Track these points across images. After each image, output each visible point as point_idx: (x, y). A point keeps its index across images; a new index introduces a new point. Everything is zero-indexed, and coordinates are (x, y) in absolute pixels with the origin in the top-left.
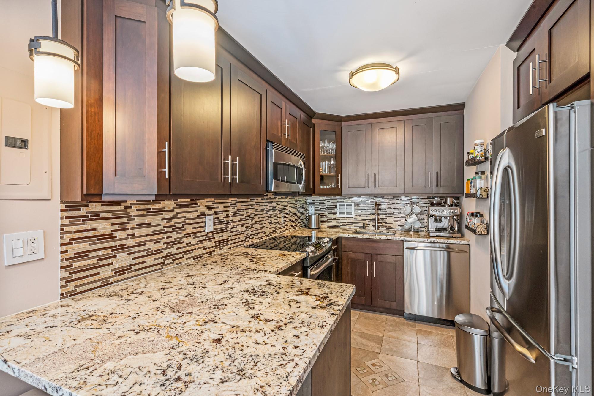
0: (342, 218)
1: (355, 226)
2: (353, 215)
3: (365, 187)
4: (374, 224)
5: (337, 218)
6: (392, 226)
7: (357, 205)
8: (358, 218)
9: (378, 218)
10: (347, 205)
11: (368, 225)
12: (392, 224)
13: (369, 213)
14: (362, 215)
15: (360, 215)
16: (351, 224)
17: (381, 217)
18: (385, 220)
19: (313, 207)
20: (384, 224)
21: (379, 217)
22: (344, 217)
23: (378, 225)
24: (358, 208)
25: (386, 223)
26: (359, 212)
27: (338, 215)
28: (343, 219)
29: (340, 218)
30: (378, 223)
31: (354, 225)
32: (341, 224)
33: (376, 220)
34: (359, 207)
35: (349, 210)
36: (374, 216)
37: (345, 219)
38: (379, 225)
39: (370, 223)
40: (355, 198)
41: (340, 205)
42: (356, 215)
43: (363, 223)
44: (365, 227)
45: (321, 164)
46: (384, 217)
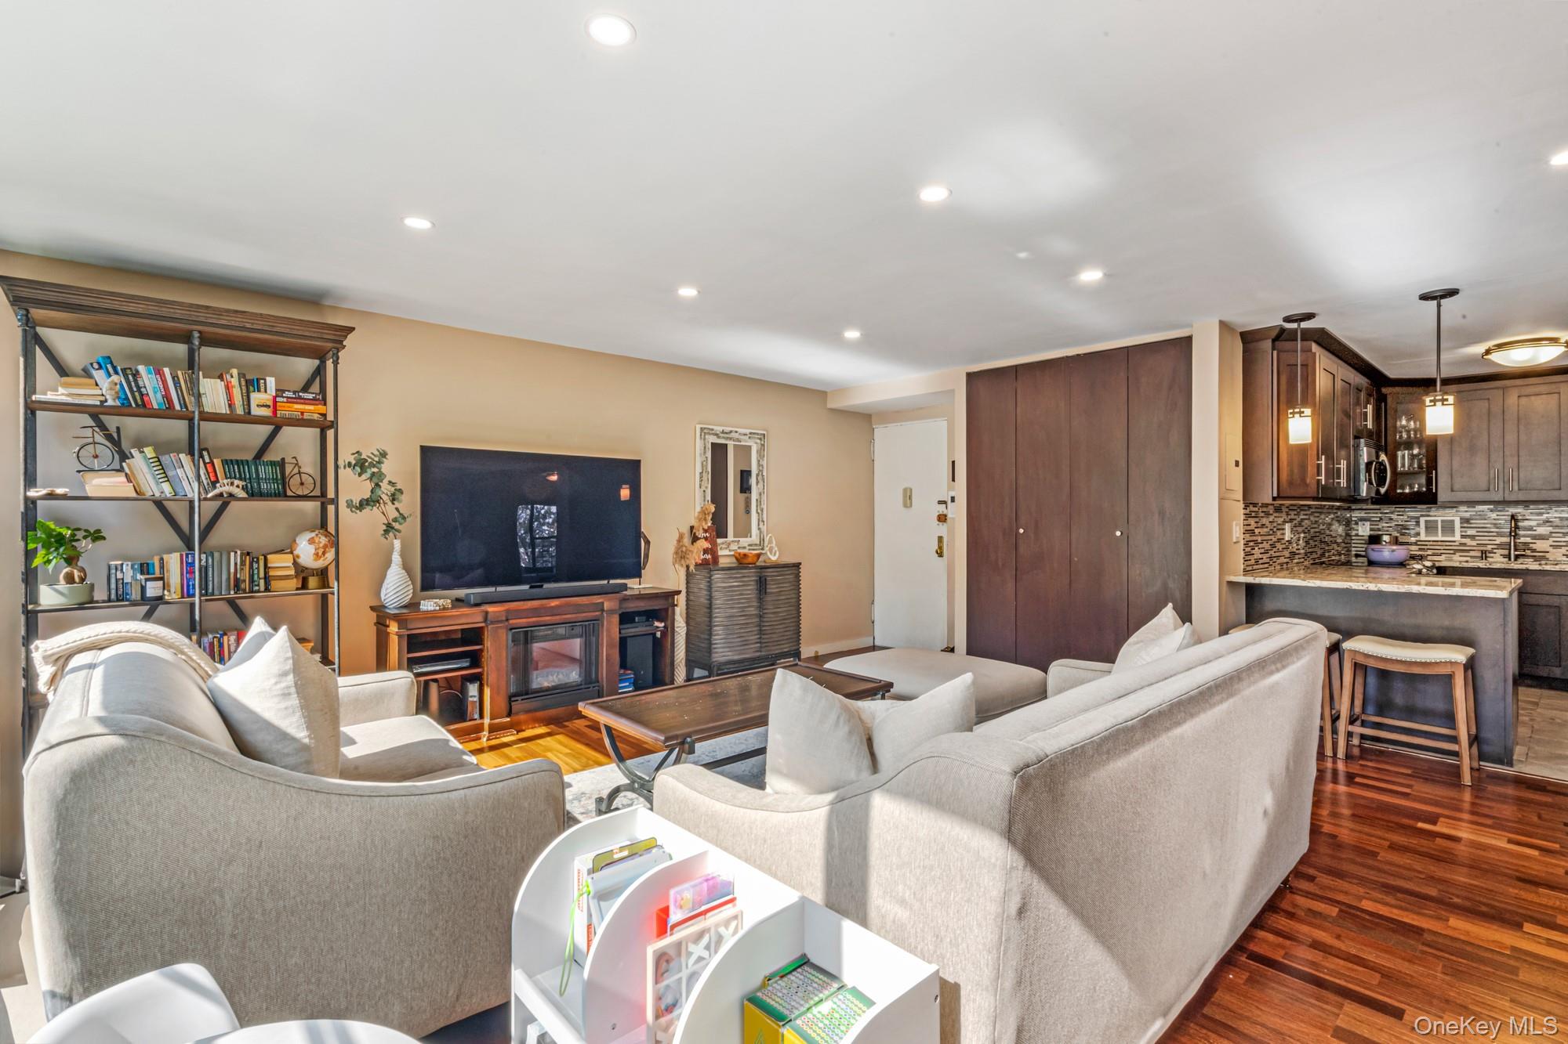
0: (1431, 543)
1: (1461, 556)
2: (1457, 537)
3: (1489, 490)
4: (1506, 552)
5: (1419, 543)
6: (1547, 555)
7: (1465, 521)
8: (1467, 541)
9: (1515, 543)
10: (1442, 521)
11: (1492, 555)
12: (1548, 552)
13: (1495, 534)
14: (1477, 538)
15: (1472, 537)
16: (1452, 552)
17: (1522, 540)
18: (1531, 545)
19: (1368, 524)
20: (1528, 552)
21: (1518, 541)
22: (1437, 541)
23: (1516, 553)
24: (1469, 525)
25: (1534, 551)
26: (1470, 532)
27: (1423, 537)
28: (1434, 543)
29: (1427, 543)
30: (1516, 550)
31: (1458, 554)
32: (1430, 552)
33: (1510, 545)
34: (1471, 524)
35: (1448, 527)
36: (1506, 540)
37: (1439, 543)
38: (1518, 553)
39: (1495, 551)
40: (1463, 508)
41: (1426, 521)
42: (1463, 537)
43: (1482, 551)
44: (1486, 557)
45: (1399, 453)
46: (1528, 540)
